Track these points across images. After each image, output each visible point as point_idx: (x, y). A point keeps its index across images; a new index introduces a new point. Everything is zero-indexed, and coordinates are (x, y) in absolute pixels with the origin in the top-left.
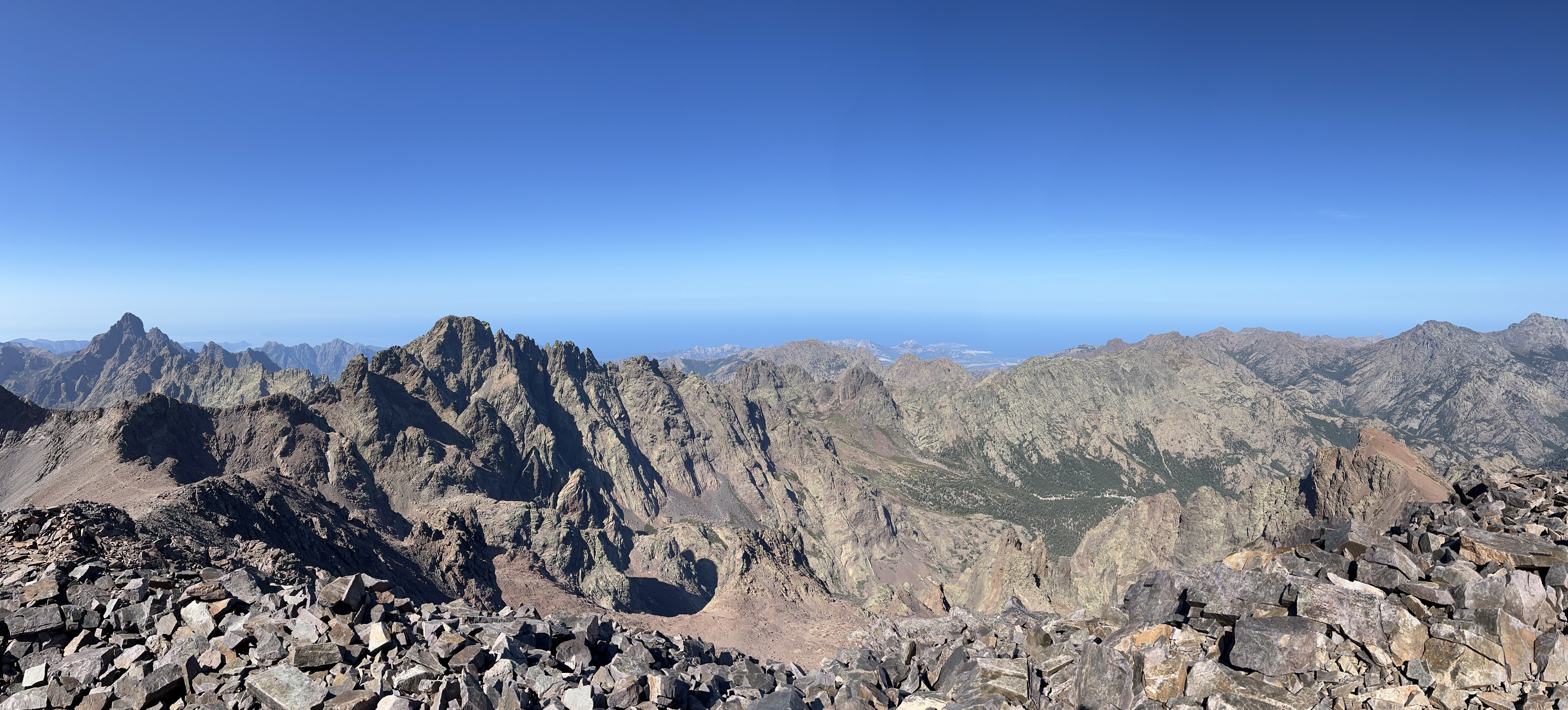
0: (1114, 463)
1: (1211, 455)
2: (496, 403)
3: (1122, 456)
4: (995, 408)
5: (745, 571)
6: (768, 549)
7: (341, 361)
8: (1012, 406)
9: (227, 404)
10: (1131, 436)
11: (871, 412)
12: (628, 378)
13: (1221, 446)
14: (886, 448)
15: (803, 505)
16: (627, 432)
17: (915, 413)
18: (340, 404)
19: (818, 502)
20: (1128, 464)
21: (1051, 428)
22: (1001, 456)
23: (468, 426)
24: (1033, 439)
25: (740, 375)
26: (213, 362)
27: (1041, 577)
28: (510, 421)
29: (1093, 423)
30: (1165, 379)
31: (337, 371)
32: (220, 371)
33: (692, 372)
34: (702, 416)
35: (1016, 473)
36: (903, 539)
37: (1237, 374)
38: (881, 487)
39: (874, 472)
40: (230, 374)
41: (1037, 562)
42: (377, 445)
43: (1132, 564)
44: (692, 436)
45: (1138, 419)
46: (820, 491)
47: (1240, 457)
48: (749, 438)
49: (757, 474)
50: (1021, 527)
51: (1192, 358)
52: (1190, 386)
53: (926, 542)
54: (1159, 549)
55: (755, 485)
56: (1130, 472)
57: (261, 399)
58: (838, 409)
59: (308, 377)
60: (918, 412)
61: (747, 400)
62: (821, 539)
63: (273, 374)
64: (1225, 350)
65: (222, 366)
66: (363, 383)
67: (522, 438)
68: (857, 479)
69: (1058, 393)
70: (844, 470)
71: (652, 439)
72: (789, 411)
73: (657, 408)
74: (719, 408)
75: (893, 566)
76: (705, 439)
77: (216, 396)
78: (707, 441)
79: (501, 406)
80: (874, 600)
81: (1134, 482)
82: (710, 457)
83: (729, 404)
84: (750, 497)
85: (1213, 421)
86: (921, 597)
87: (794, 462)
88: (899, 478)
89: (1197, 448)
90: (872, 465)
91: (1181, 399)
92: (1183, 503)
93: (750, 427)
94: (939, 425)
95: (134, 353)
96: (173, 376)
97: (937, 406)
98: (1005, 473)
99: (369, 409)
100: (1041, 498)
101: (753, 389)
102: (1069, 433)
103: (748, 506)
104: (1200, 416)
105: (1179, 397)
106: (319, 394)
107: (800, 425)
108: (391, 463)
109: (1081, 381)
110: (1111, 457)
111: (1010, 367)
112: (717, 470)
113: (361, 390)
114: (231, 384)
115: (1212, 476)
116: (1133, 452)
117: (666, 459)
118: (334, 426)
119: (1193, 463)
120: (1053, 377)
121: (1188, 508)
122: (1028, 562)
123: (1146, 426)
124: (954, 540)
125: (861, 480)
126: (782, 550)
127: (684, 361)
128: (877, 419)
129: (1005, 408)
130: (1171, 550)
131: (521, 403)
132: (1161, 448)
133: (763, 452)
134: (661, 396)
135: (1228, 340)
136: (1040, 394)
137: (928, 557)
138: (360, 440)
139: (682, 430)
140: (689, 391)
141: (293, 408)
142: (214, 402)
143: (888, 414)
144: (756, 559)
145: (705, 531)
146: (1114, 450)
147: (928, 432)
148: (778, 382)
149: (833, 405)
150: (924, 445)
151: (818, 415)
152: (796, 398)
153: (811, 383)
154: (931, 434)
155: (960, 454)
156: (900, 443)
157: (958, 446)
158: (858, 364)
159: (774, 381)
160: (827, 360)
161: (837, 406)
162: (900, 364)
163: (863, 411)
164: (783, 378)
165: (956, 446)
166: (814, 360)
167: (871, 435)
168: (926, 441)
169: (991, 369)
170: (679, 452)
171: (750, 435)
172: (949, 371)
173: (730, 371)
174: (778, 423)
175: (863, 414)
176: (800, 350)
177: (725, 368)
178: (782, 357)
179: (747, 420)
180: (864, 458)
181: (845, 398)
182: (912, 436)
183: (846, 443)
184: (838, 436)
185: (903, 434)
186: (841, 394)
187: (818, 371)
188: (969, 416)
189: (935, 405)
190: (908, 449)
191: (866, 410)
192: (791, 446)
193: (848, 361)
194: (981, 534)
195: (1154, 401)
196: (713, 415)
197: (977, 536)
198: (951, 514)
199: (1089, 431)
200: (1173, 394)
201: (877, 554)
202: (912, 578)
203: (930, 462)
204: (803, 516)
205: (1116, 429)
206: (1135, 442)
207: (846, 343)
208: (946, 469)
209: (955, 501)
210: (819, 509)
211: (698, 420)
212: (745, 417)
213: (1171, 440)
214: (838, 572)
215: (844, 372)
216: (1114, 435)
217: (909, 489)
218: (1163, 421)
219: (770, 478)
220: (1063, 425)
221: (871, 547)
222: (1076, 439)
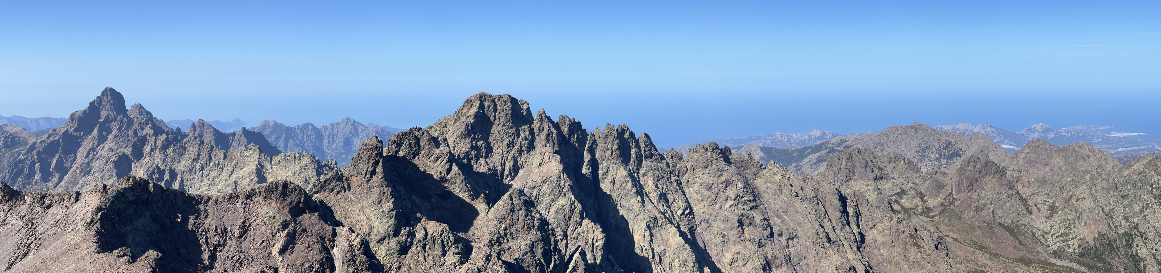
2: (534, 195)
4: (1147, 198)
7: (352, 144)
9: (218, 191)
11: (992, 207)
12: (694, 168)
14: (1011, 248)
16: (693, 230)
17: (1046, 207)
18: (350, 195)
23: (500, 221)
25: (831, 166)
26: (202, 142)
28: (551, 216)
31: (347, 155)
32: (210, 153)
33: (772, 161)
34: (785, 212)
40: (222, 157)
42: (393, 243)
44: (772, 236)
48: (842, 238)
57: (256, 187)
59: (313, 162)
60: (1050, 206)
61: (839, 194)
63: (271, 158)
65: (212, 147)
66: (377, 170)
67: (565, 234)
71: (723, 239)
72: (892, 206)
73: (730, 202)
74: (805, 203)
76: (788, 240)
77: (206, 182)
78: (790, 242)
79: (540, 199)
82: (795, 260)
83: (818, 199)
87: (898, 266)
93: (844, 226)
95: (115, 132)
96: (158, 158)
97: (1074, 199)
99: (384, 200)
101: (847, 180)
106: (325, 182)
107: (904, 222)
108: (409, 264)
113: (375, 178)
114: (223, 168)
117: (740, 263)
118: (342, 220)
127: (762, 149)
128: (1000, 214)
131: (565, 195)
133: (859, 254)
134: (734, 189)
138: (373, 237)
139: (759, 229)
140: (769, 184)
141: (295, 198)
142: (204, 188)
143: (1014, 209)
147: (1063, 229)
148: (878, 173)
149: (945, 199)
150: (1058, 244)
151: (927, 211)
152: (900, 191)
153: (918, 174)
154: (1066, 231)
155: (1103, 254)
156: (1029, 243)
157: (1101, 244)
158: (976, 152)
159: (873, 171)
160: (937, 148)
161: (949, 200)
162: (1026, 151)
163: (982, 206)
164: (884, 168)
165: (1098, 244)
166: (922, 147)
167: (993, 233)
168: (1061, 238)
169: (1143, 153)
170: (756, 255)
171: (845, 234)
172: (1088, 157)
173: (820, 160)
174: (878, 221)
175: (982, 209)
176: (904, 136)
177: (814, 157)
178: (882, 144)
179: (839, 216)
180: (985, 261)
181: (959, 192)
182: (1043, 233)
183: (961, 243)
184: (951, 236)
185: (1032, 232)
186: (954, 187)
187: (927, 160)
188: (1114, 209)
189: (1071, 196)
190: (1038, 249)
191: (985, 205)
192: (894, 247)
193: (963, 149)
196: (798, 212)
203: (1067, 263)
207: (961, 126)
208: (1086, 271)
211: (780, 216)
212: (838, 213)
215: (958, 162)
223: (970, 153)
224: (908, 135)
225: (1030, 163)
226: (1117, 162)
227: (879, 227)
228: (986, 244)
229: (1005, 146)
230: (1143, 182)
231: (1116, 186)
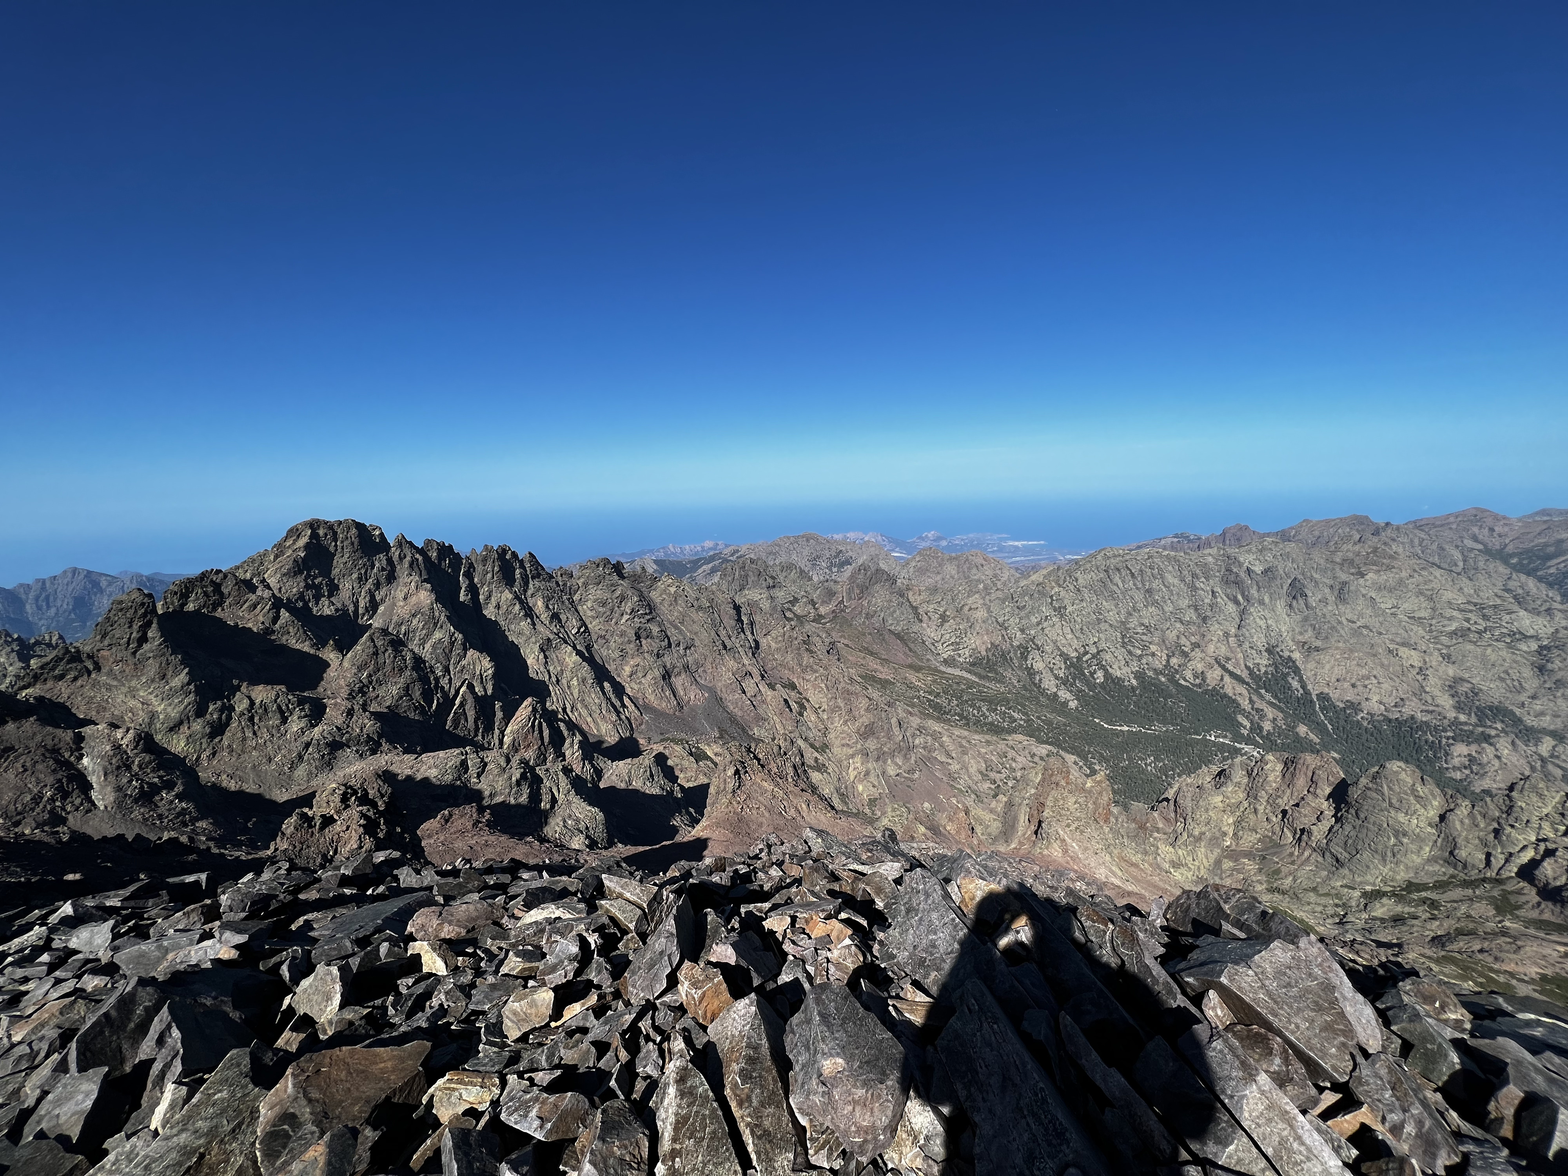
0: (1225, 696)
1: (1422, 717)
3: (1241, 689)
4: (1046, 611)
5: (737, 789)
6: (763, 764)
8: (1070, 609)
10: (1258, 664)
11: (882, 615)
12: (586, 584)
14: (901, 655)
15: (803, 716)
16: (588, 648)
17: (937, 616)
19: (821, 713)
20: (1252, 702)
21: (1126, 640)
22: (1051, 670)
24: (1098, 652)
25: (725, 575)
28: (426, 652)
29: (1193, 640)
30: (1332, 587)
33: (666, 573)
34: (682, 623)
35: (1071, 692)
36: (923, 756)
38: (895, 697)
39: (887, 682)
41: (1095, 803)
43: (1250, 839)
44: (670, 646)
45: (1273, 642)
46: (823, 700)
47: (1493, 733)
48: (737, 646)
49: (749, 685)
50: (1074, 757)
51: (1396, 559)
52: (1386, 603)
53: (950, 761)
55: (746, 695)
56: (1254, 713)
58: (842, 611)
60: (941, 615)
61: (734, 603)
62: (826, 753)
64: (1481, 546)
67: (447, 670)
68: (867, 689)
69: (1139, 596)
70: (851, 679)
71: (621, 654)
72: (785, 614)
73: (626, 617)
74: (701, 614)
75: (909, 783)
76: (685, 649)
78: (688, 651)
79: (411, 635)
80: (889, 819)
81: (1261, 728)
82: (694, 668)
83: (713, 608)
84: (742, 709)
85: (1434, 664)
86: (942, 819)
87: (792, 670)
88: (917, 689)
89: (1391, 701)
90: (885, 673)
91: (1363, 621)
93: (738, 634)
94: (968, 630)
97: (966, 608)
98: (1055, 689)
99: (170, 673)
100: (1106, 726)
101: (741, 590)
102: (1153, 648)
103: (739, 719)
104: (1404, 652)
105: (1360, 616)
107: (797, 629)
109: (1177, 581)
110: (1223, 688)
111: (1071, 561)
112: (703, 682)
113: (147, 647)
116: (1259, 687)
117: (640, 675)
119: (1377, 721)
120: (1133, 575)
123: (1286, 654)
124: (986, 762)
125: (871, 690)
126: (780, 765)
127: (655, 562)
128: (890, 622)
129: (1060, 611)
131: (442, 627)
132: (1315, 689)
133: (754, 660)
134: (629, 604)
136: (1112, 596)
137: (952, 777)
138: (158, 726)
139: (657, 641)
140: (664, 596)
143: (904, 617)
144: (750, 775)
145: (691, 750)
146: (1227, 679)
147: (954, 638)
148: (771, 581)
149: (836, 606)
150: (949, 652)
151: (818, 618)
152: (792, 598)
153: (810, 583)
154: (957, 640)
155: (994, 664)
156: (919, 650)
157: (993, 655)
158: (866, 560)
159: (766, 580)
160: (828, 556)
161: (840, 607)
162: (918, 559)
163: (872, 614)
164: (777, 577)
165: (990, 654)
166: (813, 556)
167: (883, 640)
168: (952, 647)
169: (1043, 563)
170: (655, 665)
171: (739, 642)
172: (983, 566)
173: (713, 571)
174: (771, 628)
175: (872, 616)
176: (796, 545)
177: (707, 567)
178: (775, 554)
179: (734, 625)
180: (875, 665)
181: (850, 599)
182: (933, 641)
183: (852, 649)
184: (842, 642)
185: (922, 639)
186: (844, 594)
187: (818, 568)
188: (1009, 620)
189: (963, 606)
190: (928, 656)
191: (876, 612)
192: (787, 653)
193: (854, 557)
194: (1019, 759)
195: (1306, 619)
196: (694, 622)
197: (1014, 760)
198: (982, 732)
199: (1186, 649)
200: (1347, 612)
201: (891, 771)
202: (933, 798)
203: (957, 672)
204: (804, 728)
205: (1232, 652)
206: (1266, 673)
207: (851, 535)
208: (977, 680)
209: (987, 717)
210: (822, 720)
211: (676, 628)
212: (733, 623)
213: (1338, 680)
214: (846, 788)
215: (849, 570)
216: (1228, 659)
217: (929, 700)
218: (1323, 650)
219: (763, 688)
220: (1144, 637)
221: (885, 762)
222: (1165, 657)
223: (860, 562)
224: (799, 545)
225: (921, 571)
226: (1013, 571)
227: (774, 633)
228: (876, 650)
229: (896, 555)
230: (1042, 594)
231: (1012, 597)
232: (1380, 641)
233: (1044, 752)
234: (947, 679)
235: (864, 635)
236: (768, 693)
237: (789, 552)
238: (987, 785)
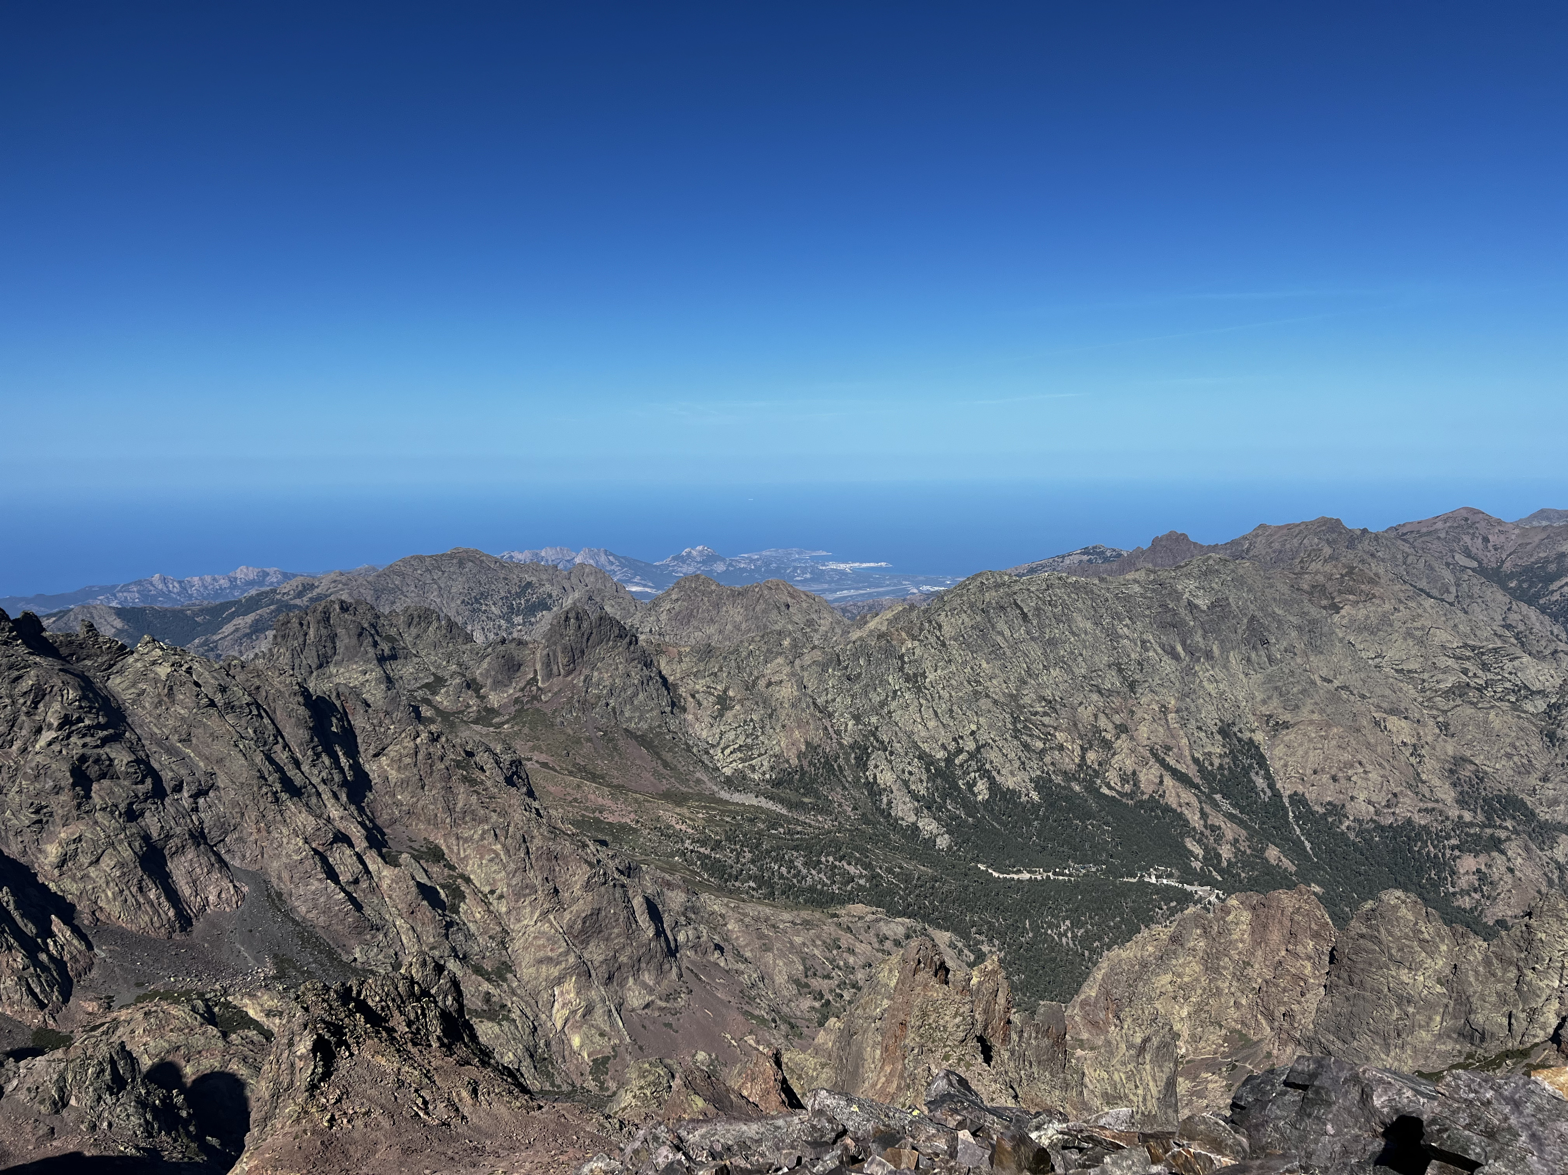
0: (1167, 809)
1: (1421, 820)
3: (1187, 796)
4: (894, 681)
5: (320, 1081)
6: (376, 1020)
8: (931, 677)
10: (1210, 754)
11: (612, 702)
13: (1449, 801)
14: (648, 775)
15: (458, 913)
17: (712, 699)
19: (495, 902)
20: (1204, 815)
21: (1019, 726)
22: (906, 783)
24: (978, 749)
25: (283, 637)
27: (996, 1043)
29: (1117, 719)
30: (1299, 628)
33: (147, 638)
34: (186, 740)
35: (938, 820)
36: (693, 963)
37: (1508, 627)
38: (639, 857)
39: (623, 827)
41: (986, 1011)
44: (158, 792)
45: (1228, 718)
46: (498, 877)
47: (1503, 835)
48: (315, 780)
49: (343, 858)
50: (948, 934)
51: (1378, 584)
52: (1368, 650)
53: (742, 967)
54: (1277, 1014)
55: (336, 881)
56: (1207, 832)
58: (535, 698)
60: (719, 697)
61: (305, 693)
62: (505, 980)
64: (1475, 564)
68: (585, 846)
69: (1035, 651)
70: (553, 829)
72: (416, 710)
74: (230, 719)
75: (670, 1019)
76: (195, 796)
78: (201, 801)
80: (630, 1095)
81: (1218, 857)
82: (214, 835)
83: (259, 707)
84: (326, 911)
85: (1429, 739)
86: (733, 1079)
87: (433, 822)
88: (679, 837)
89: (1381, 798)
90: (618, 813)
91: (1341, 678)
92: (1341, 921)
93: (318, 756)
94: (767, 721)
97: (762, 683)
98: (913, 818)
100: (996, 874)
101: (320, 666)
102: (1060, 736)
103: (320, 933)
104: (1394, 723)
105: (1337, 672)
107: (443, 739)
109: (1089, 625)
110: (1162, 796)
111: (930, 595)
112: (236, 863)
115: (1420, 871)
116: (1213, 791)
117: (85, 860)
119: (1367, 830)
120: (1025, 616)
121: (1353, 933)
122: (965, 1009)
123: (1247, 735)
124: (804, 960)
125: (592, 847)
126: (412, 1016)
127: (120, 613)
128: (627, 714)
129: (915, 681)
130: (1306, 1021)
132: (1286, 789)
133: (353, 808)
134: (57, 706)
135: (1486, 540)
136: (996, 652)
137: (746, 995)
139: (126, 783)
140: (142, 686)
143: (652, 704)
144: (348, 1048)
145: (209, 1009)
146: (1168, 781)
148: (385, 647)
149: (522, 690)
150: (734, 764)
151: (486, 716)
152: (431, 679)
153: (468, 646)
154: (749, 741)
155: (813, 781)
156: (680, 763)
157: (811, 763)
158: (579, 600)
159: (375, 644)
160: (503, 594)
161: (531, 691)
162: (674, 597)
163: (593, 701)
164: (398, 637)
165: (805, 763)
166: (473, 594)
167: (615, 749)
168: (739, 755)
169: (886, 600)
170: (122, 836)
171: (320, 772)
172: (788, 606)
174: (389, 740)
175: (593, 706)
176: (437, 574)
177: (242, 621)
178: (393, 592)
179: (307, 737)
180: (600, 799)
181: (549, 675)
182: (706, 746)
183: (556, 771)
184: (535, 758)
185: (686, 744)
186: (538, 667)
187: (484, 618)
188: (834, 700)
189: (758, 678)
190: (698, 775)
191: (600, 697)
192: (423, 788)
193: (554, 594)
194: (860, 948)
195: (1270, 679)
196: (214, 737)
197: (851, 951)
198: (797, 906)
199: (1108, 736)
200: (1319, 665)
201: (635, 997)
202: (712, 1042)
203: (750, 800)
204: (460, 937)
205: (1173, 736)
206: (1221, 767)
207: (548, 554)
208: (784, 811)
209: (804, 878)
210: (497, 918)
211: (171, 751)
212: (303, 734)
213: (1315, 772)
214: (548, 1044)
215: (545, 620)
216: (1168, 748)
217: (702, 857)
218: (1293, 726)
219: (374, 863)
220: (1046, 720)
221: (622, 985)
222: (1078, 751)
223: (568, 603)
224: (443, 572)
225: (682, 619)
226: (838, 615)
227: (392, 751)
228: (602, 769)
229: (634, 589)
231: (839, 660)
232: (1363, 709)
233: (901, 931)
234: (733, 814)
235: (578, 741)
236: (386, 875)
237: (422, 587)
238: (807, 1003)
